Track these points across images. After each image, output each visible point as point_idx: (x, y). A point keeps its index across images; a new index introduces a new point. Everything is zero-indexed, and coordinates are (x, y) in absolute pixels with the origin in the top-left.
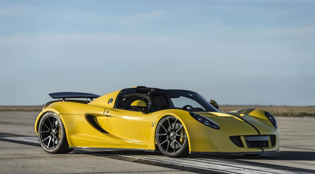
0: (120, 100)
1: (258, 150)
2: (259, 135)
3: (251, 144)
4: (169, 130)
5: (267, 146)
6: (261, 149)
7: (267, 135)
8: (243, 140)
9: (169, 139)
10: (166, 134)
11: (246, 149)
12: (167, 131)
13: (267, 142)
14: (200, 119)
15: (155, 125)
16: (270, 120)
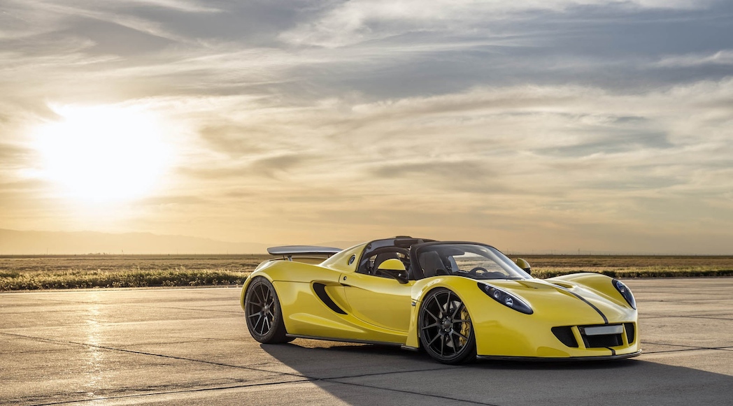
0: (366, 260)
1: (604, 352)
2: (607, 324)
3: (592, 342)
4: (441, 316)
5: (621, 343)
6: (610, 349)
7: (621, 324)
8: (577, 333)
9: (443, 331)
10: (435, 324)
11: (582, 351)
12: (436, 319)
13: (619, 336)
14: (496, 296)
15: (418, 305)
16: (623, 295)
